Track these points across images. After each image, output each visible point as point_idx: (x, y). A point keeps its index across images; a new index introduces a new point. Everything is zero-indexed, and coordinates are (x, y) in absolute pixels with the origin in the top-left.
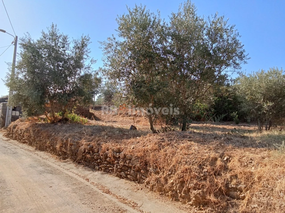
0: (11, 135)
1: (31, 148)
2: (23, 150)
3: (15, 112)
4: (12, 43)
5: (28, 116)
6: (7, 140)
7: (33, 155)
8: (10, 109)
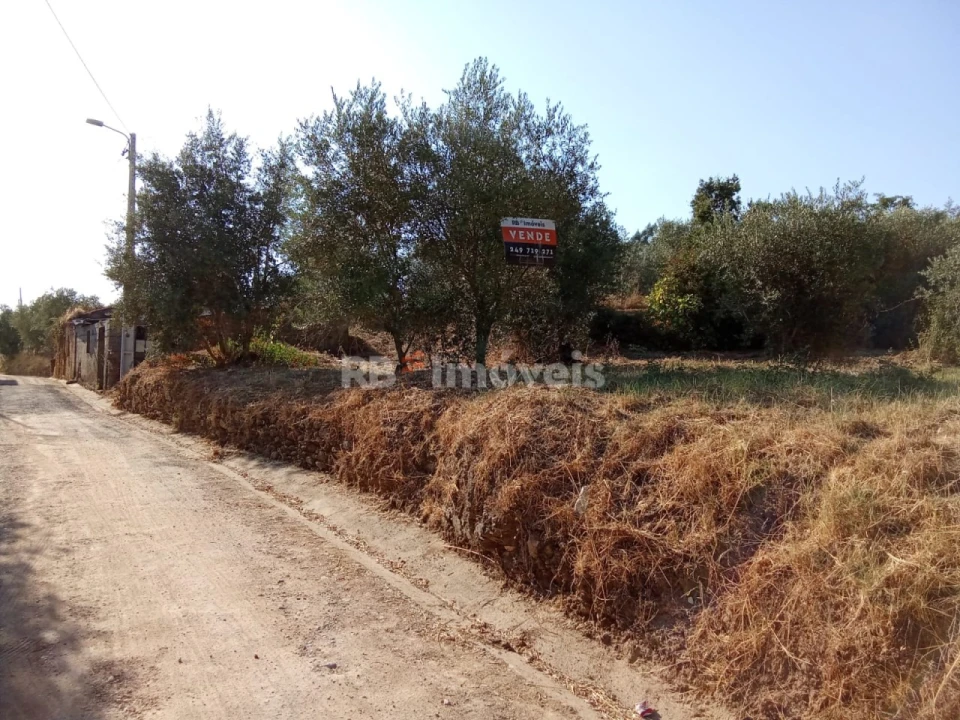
0: (128, 401)
1: (165, 428)
2: (146, 432)
3: (143, 342)
4: (123, 155)
5: (163, 350)
6: (119, 415)
7: (169, 442)
8: (128, 336)
